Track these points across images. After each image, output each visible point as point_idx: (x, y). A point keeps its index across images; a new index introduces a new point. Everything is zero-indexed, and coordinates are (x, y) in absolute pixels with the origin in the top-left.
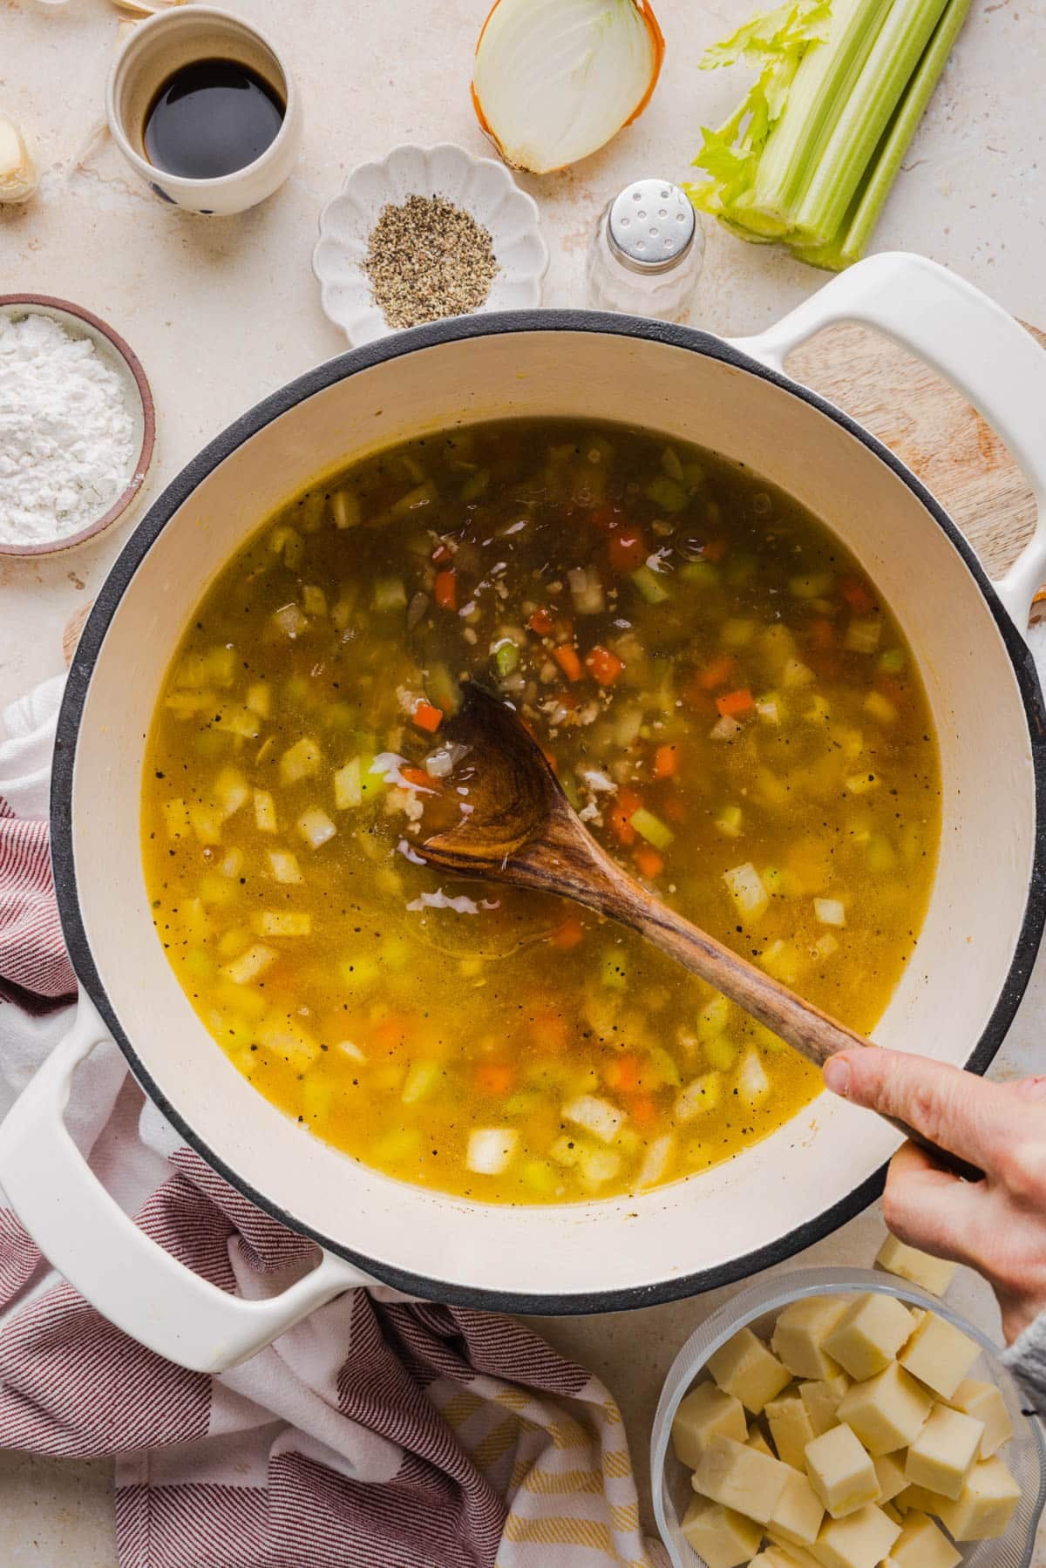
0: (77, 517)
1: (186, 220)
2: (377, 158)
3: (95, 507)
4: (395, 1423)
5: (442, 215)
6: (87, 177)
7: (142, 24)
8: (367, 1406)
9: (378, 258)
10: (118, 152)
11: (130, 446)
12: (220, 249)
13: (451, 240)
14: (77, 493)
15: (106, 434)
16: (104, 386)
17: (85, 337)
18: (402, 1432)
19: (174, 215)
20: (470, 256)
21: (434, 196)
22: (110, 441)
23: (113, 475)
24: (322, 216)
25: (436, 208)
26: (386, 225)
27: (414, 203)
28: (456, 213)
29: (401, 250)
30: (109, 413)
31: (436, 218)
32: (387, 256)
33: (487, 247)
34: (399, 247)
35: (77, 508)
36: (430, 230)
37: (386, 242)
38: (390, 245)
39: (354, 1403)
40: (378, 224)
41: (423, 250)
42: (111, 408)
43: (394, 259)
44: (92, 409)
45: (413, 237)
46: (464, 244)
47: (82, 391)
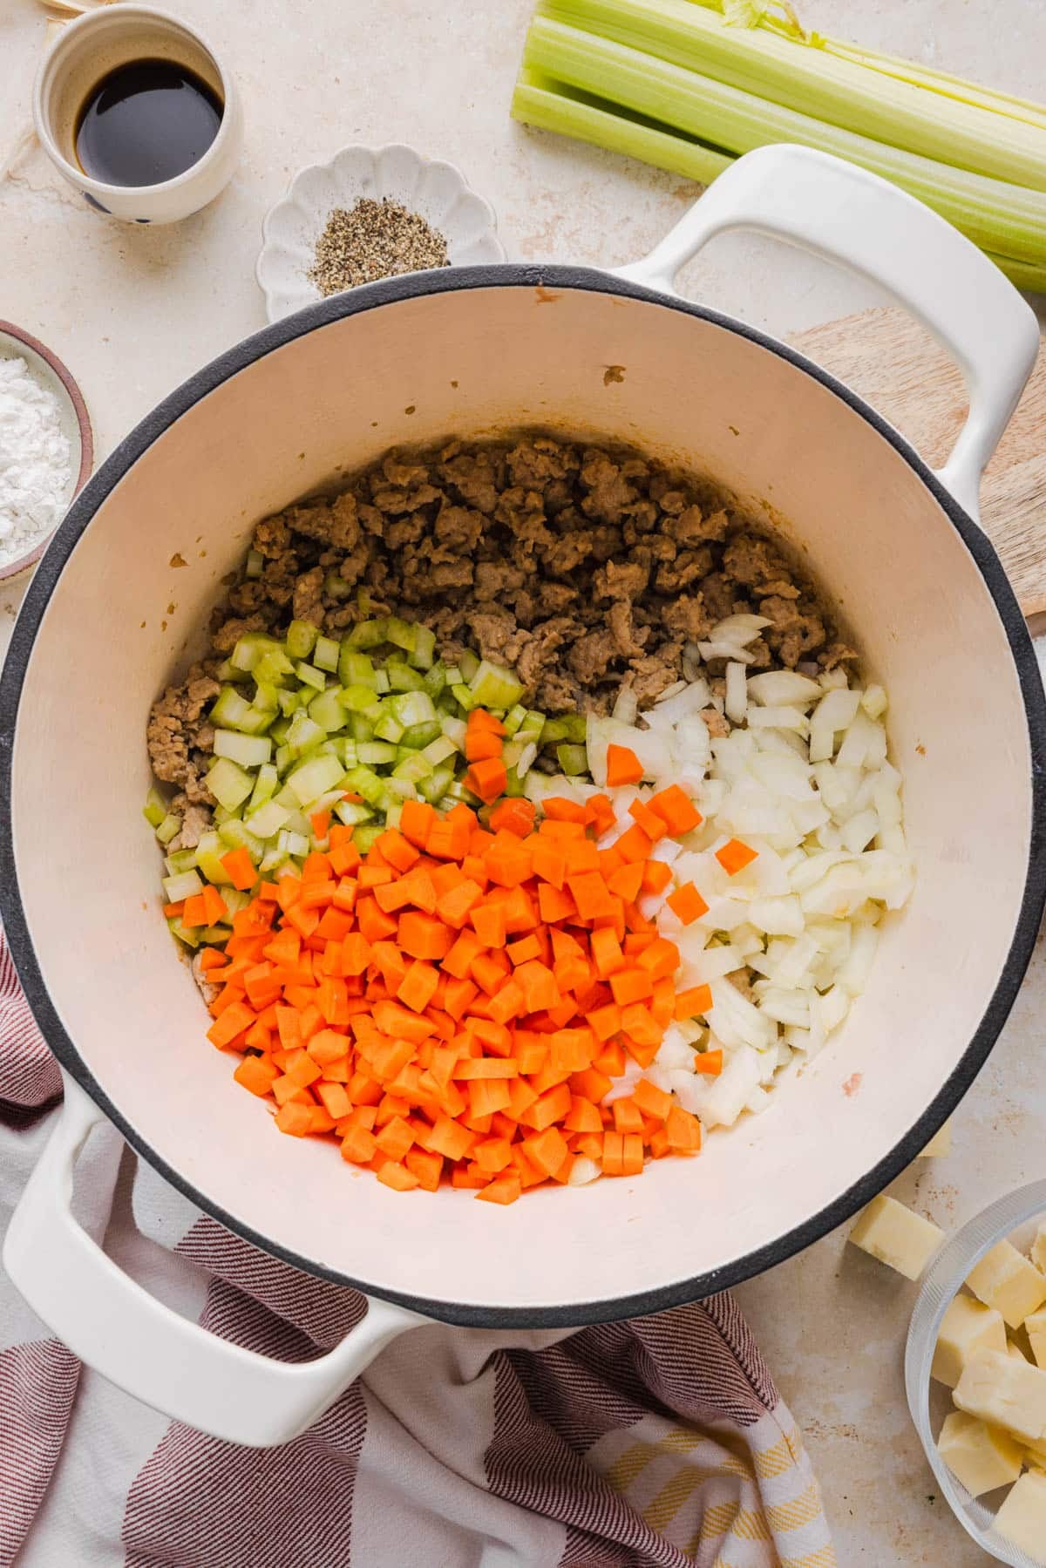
0: (13, 546)
1: (122, 230)
2: (323, 160)
3: (32, 535)
4: (550, 1500)
5: (393, 219)
6: (17, 186)
7: (71, 24)
8: (519, 1485)
9: (327, 266)
10: (48, 160)
11: (68, 470)
12: (159, 260)
13: (403, 246)
14: (12, 520)
15: (41, 457)
16: (39, 406)
17: (17, 355)
18: (559, 1508)
19: (110, 224)
20: (424, 262)
21: (385, 199)
22: (45, 465)
23: (49, 501)
24: (266, 222)
25: (387, 211)
26: (334, 231)
27: (363, 207)
28: (408, 217)
29: (350, 257)
30: (44, 436)
31: (387, 222)
32: (336, 263)
33: (441, 252)
34: (348, 254)
35: (12, 536)
36: (381, 235)
37: (335, 249)
38: (338, 252)
39: (505, 1484)
40: (325, 230)
41: (374, 257)
42: (47, 429)
43: (343, 267)
44: (28, 431)
45: (363, 243)
46: (417, 250)
47: (14, 412)
